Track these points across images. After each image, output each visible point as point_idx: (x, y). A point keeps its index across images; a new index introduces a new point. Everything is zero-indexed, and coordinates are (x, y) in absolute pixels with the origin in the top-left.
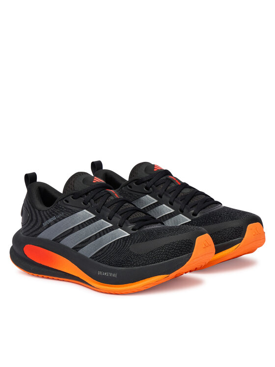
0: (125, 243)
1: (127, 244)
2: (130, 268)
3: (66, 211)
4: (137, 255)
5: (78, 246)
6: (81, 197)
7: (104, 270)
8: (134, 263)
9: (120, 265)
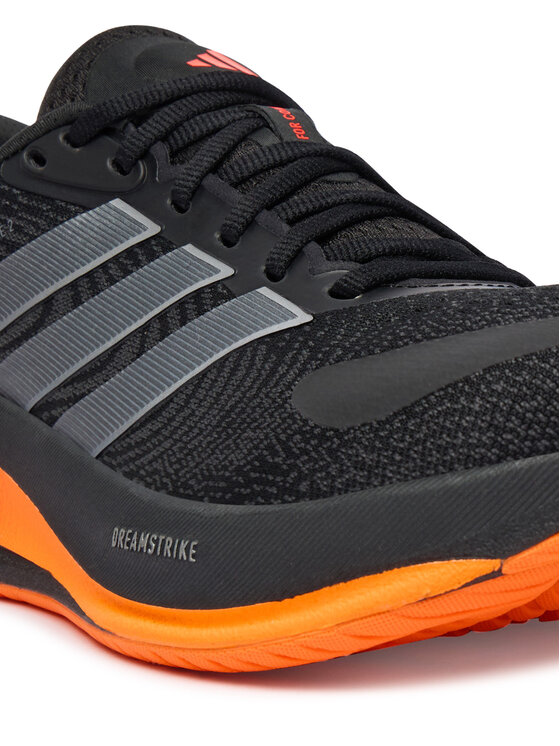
0: (277, 364)
1: (281, 370)
2: (275, 507)
3: (28, 209)
4: (322, 437)
5: (59, 395)
6: (108, 131)
7: (141, 519)
8: (300, 478)
9: (224, 491)
